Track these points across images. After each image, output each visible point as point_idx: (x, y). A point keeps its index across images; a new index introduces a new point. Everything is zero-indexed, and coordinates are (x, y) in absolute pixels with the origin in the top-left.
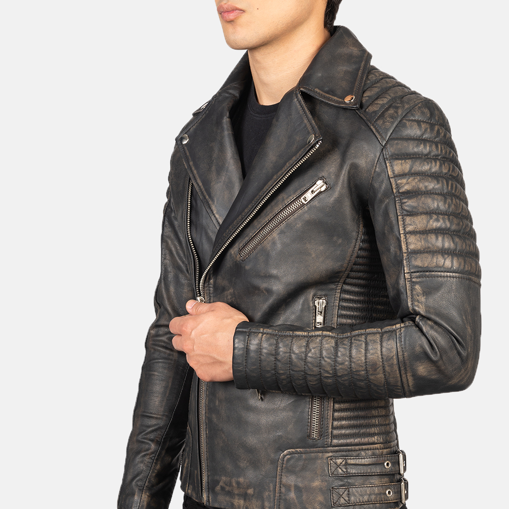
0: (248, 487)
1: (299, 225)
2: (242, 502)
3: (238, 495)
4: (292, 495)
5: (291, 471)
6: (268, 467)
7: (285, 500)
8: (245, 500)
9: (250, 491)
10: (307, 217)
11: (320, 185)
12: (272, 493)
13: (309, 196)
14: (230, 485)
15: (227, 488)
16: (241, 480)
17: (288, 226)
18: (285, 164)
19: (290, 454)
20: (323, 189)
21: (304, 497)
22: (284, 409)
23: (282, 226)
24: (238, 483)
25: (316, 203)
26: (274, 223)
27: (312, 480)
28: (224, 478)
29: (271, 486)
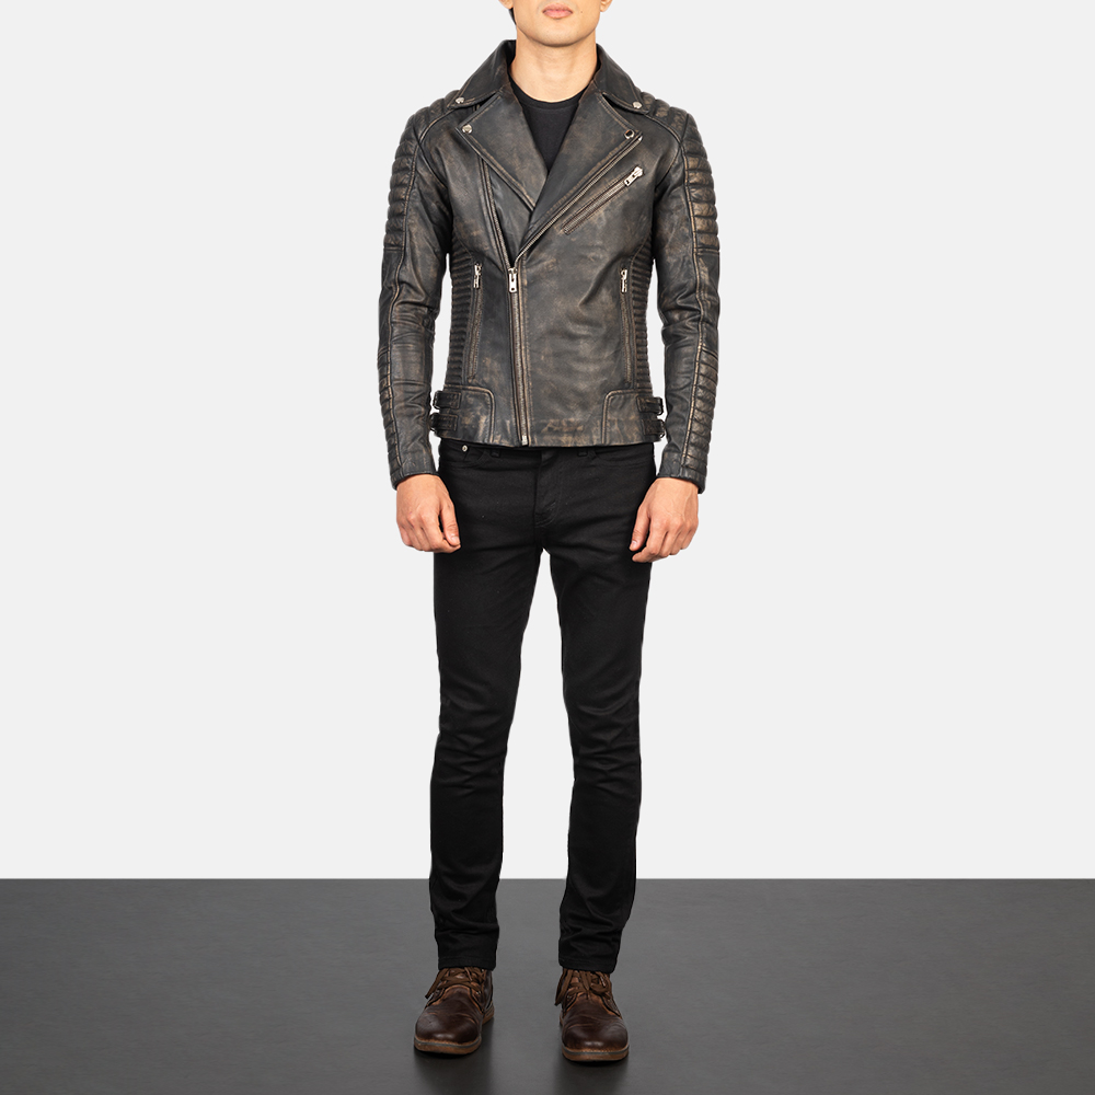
0: (579, 425)
1: (620, 204)
2: (570, 438)
3: (567, 433)
4: (616, 428)
5: (612, 409)
6: (595, 407)
7: (611, 432)
8: (574, 436)
9: (580, 428)
10: (627, 197)
11: (638, 172)
12: (599, 429)
13: (630, 179)
14: (560, 424)
15: (556, 428)
16: (572, 419)
17: (612, 204)
18: (607, 154)
19: (613, 395)
20: (641, 174)
21: (625, 428)
22: (608, 358)
23: (608, 204)
24: (569, 423)
25: (634, 186)
26: (600, 201)
27: (629, 415)
28: (552, 421)
29: (599, 422)
